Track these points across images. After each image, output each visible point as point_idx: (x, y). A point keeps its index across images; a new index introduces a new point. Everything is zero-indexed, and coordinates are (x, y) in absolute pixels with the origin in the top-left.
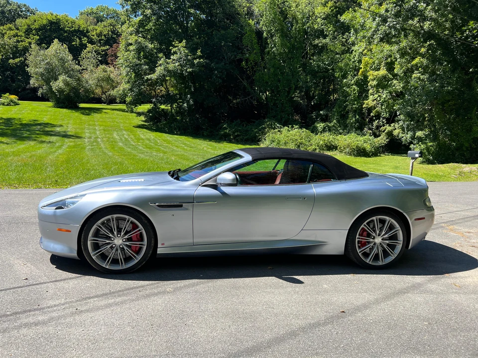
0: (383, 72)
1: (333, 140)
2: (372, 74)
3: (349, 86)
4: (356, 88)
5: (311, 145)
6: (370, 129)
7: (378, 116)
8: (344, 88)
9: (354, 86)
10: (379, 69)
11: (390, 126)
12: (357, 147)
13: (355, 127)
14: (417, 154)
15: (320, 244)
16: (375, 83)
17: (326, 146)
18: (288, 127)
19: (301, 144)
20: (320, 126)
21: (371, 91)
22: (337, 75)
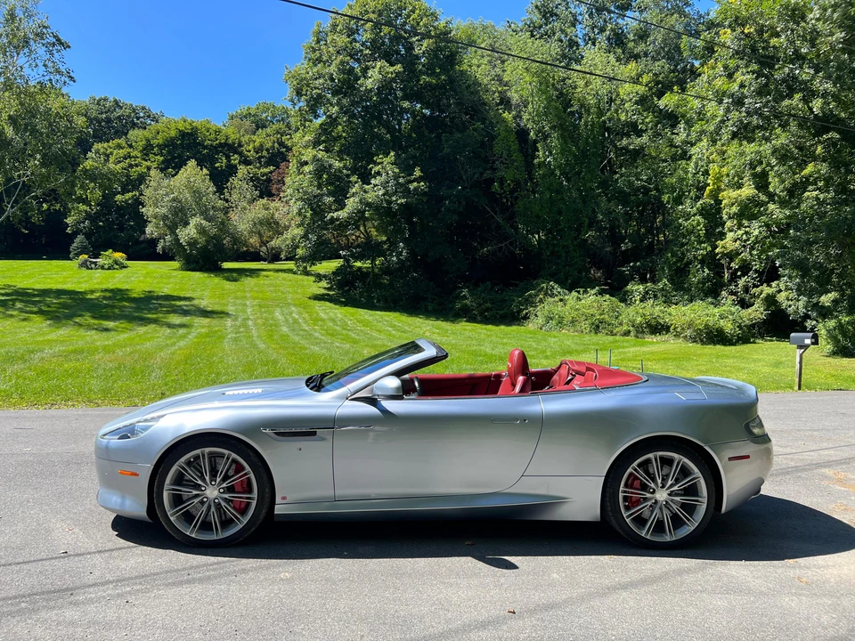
0: (748, 191)
1: (661, 315)
2: (728, 195)
3: (688, 216)
4: (702, 220)
5: (621, 324)
6: (732, 293)
7: (745, 268)
8: (680, 221)
9: (698, 217)
10: (740, 186)
11: (770, 286)
12: (707, 326)
13: (703, 291)
14: (808, 338)
15: (555, 502)
16: (735, 209)
17: (649, 325)
18: (579, 292)
19: (601, 323)
20: (636, 288)
21: (729, 224)
22: (665, 198)
